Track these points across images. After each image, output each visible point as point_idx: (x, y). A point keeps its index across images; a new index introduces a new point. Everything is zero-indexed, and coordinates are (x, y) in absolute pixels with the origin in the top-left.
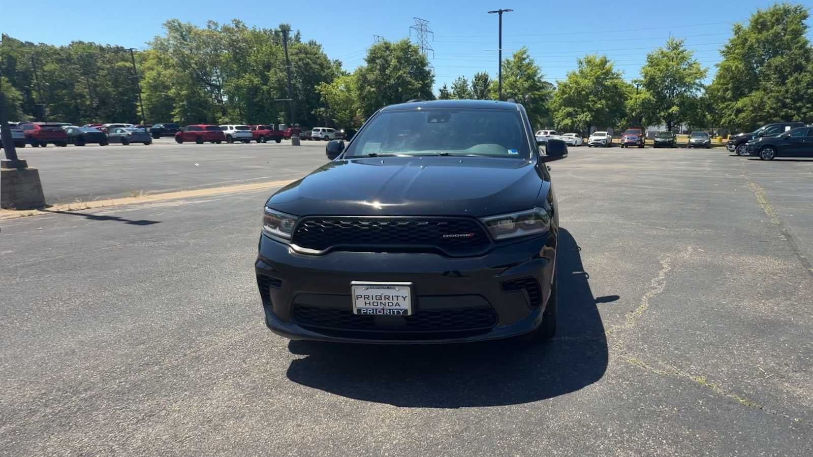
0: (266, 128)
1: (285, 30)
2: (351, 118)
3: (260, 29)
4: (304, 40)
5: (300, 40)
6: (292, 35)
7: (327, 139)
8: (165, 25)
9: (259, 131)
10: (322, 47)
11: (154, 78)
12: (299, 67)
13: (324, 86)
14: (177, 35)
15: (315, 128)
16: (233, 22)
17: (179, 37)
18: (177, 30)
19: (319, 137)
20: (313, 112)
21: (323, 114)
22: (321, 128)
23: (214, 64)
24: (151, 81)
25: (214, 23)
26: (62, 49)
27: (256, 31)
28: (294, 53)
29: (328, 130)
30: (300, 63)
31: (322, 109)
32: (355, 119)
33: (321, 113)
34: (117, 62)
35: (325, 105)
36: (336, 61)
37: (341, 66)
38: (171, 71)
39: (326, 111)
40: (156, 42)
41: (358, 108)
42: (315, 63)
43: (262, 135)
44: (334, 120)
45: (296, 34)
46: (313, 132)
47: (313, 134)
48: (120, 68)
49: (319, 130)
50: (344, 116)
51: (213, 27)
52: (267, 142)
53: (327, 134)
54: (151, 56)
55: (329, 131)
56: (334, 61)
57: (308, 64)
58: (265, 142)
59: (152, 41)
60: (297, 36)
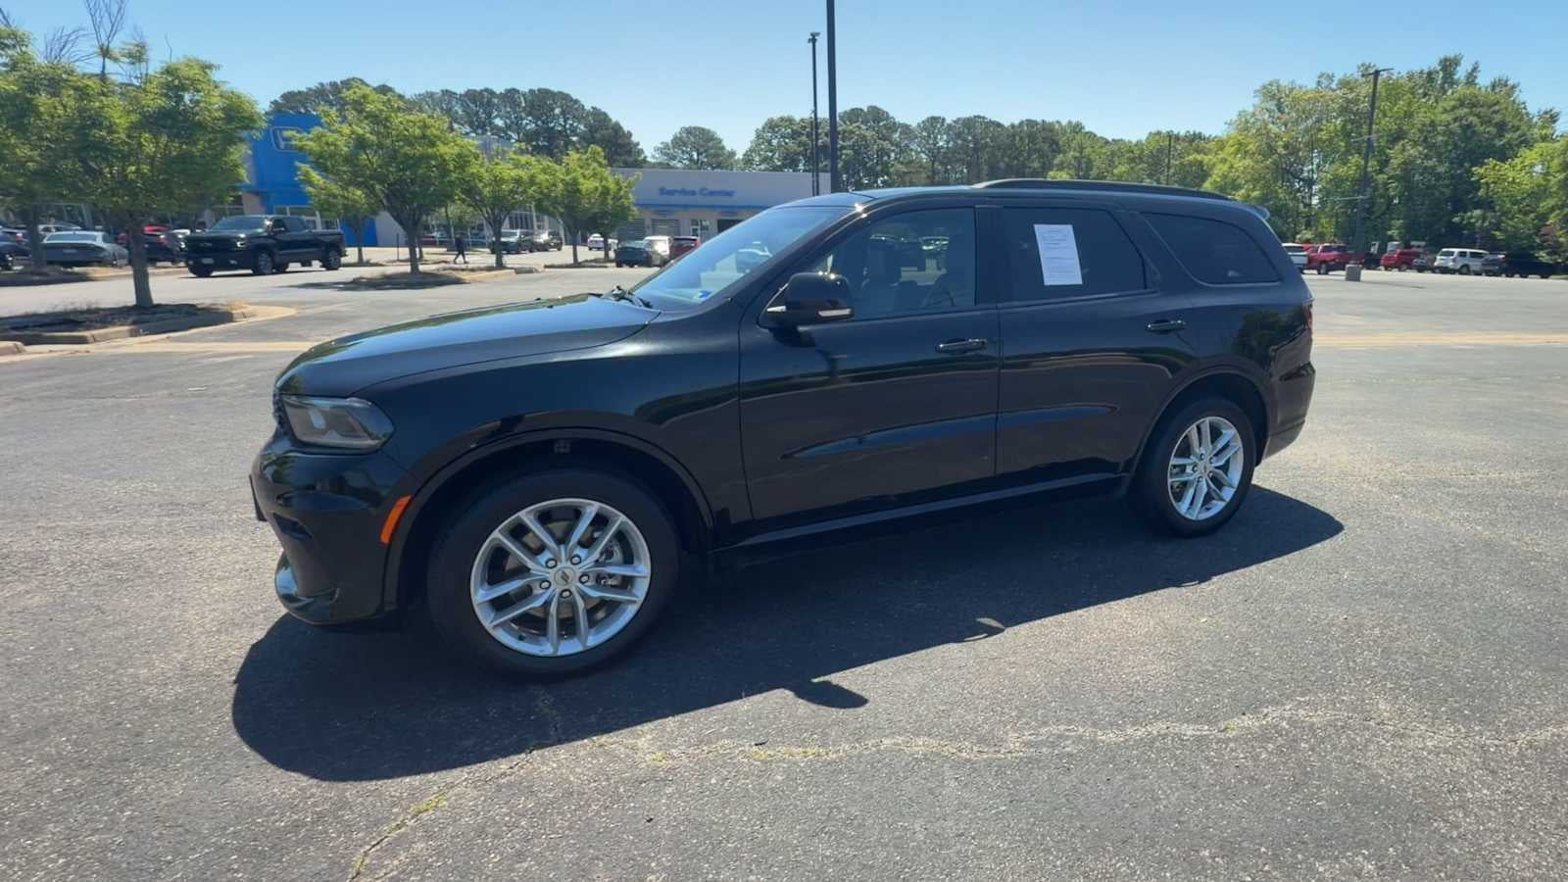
0: (1335, 249)
1: (1449, 65)
2: (1538, 229)
3: (1399, 73)
4: (1484, 80)
5: (1477, 81)
6: (1461, 73)
7: (1464, 270)
8: (1258, 91)
9: (1325, 254)
10: (1517, 90)
11: (1223, 174)
12: (1452, 133)
13: (1492, 165)
14: (1272, 105)
15: (1445, 250)
16: (1359, 68)
17: (1274, 108)
18: (1273, 97)
19: (1446, 268)
20: (1456, 220)
21: (1477, 221)
22: (1456, 251)
23: (1311, 146)
24: (1218, 179)
25: (1328, 76)
26: (1138, 143)
27: (1391, 79)
28: (1448, 108)
29: (1471, 253)
30: (1455, 126)
31: (1478, 212)
32: (1544, 230)
33: (1473, 220)
34: (1189, 154)
35: (1487, 204)
36: (1546, 113)
37: (1555, 122)
38: (1248, 162)
39: (1484, 219)
40: (1240, 119)
41: (1553, 209)
42: (1487, 122)
43: (1324, 262)
44: (1497, 233)
45: (1470, 71)
46: (1438, 257)
47: (1439, 261)
48: (1191, 164)
49: (1452, 254)
50: (1521, 225)
51: (1325, 82)
52: (1331, 273)
53: (1466, 262)
54: (1231, 142)
55: (1473, 255)
56: (1541, 113)
57: (1469, 126)
58: (1326, 273)
59: (1235, 118)
60: (1471, 74)
